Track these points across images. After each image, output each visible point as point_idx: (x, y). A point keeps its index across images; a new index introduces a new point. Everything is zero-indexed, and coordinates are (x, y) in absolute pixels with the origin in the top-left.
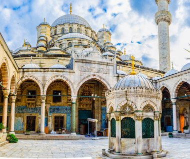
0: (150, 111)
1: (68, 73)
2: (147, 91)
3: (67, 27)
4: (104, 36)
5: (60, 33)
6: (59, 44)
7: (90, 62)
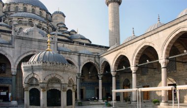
0: (56, 83)
1: (7, 48)
2: (52, 65)
3: (21, 7)
4: (58, 18)
5: (13, 10)
6: (10, 20)
7: (31, 40)
